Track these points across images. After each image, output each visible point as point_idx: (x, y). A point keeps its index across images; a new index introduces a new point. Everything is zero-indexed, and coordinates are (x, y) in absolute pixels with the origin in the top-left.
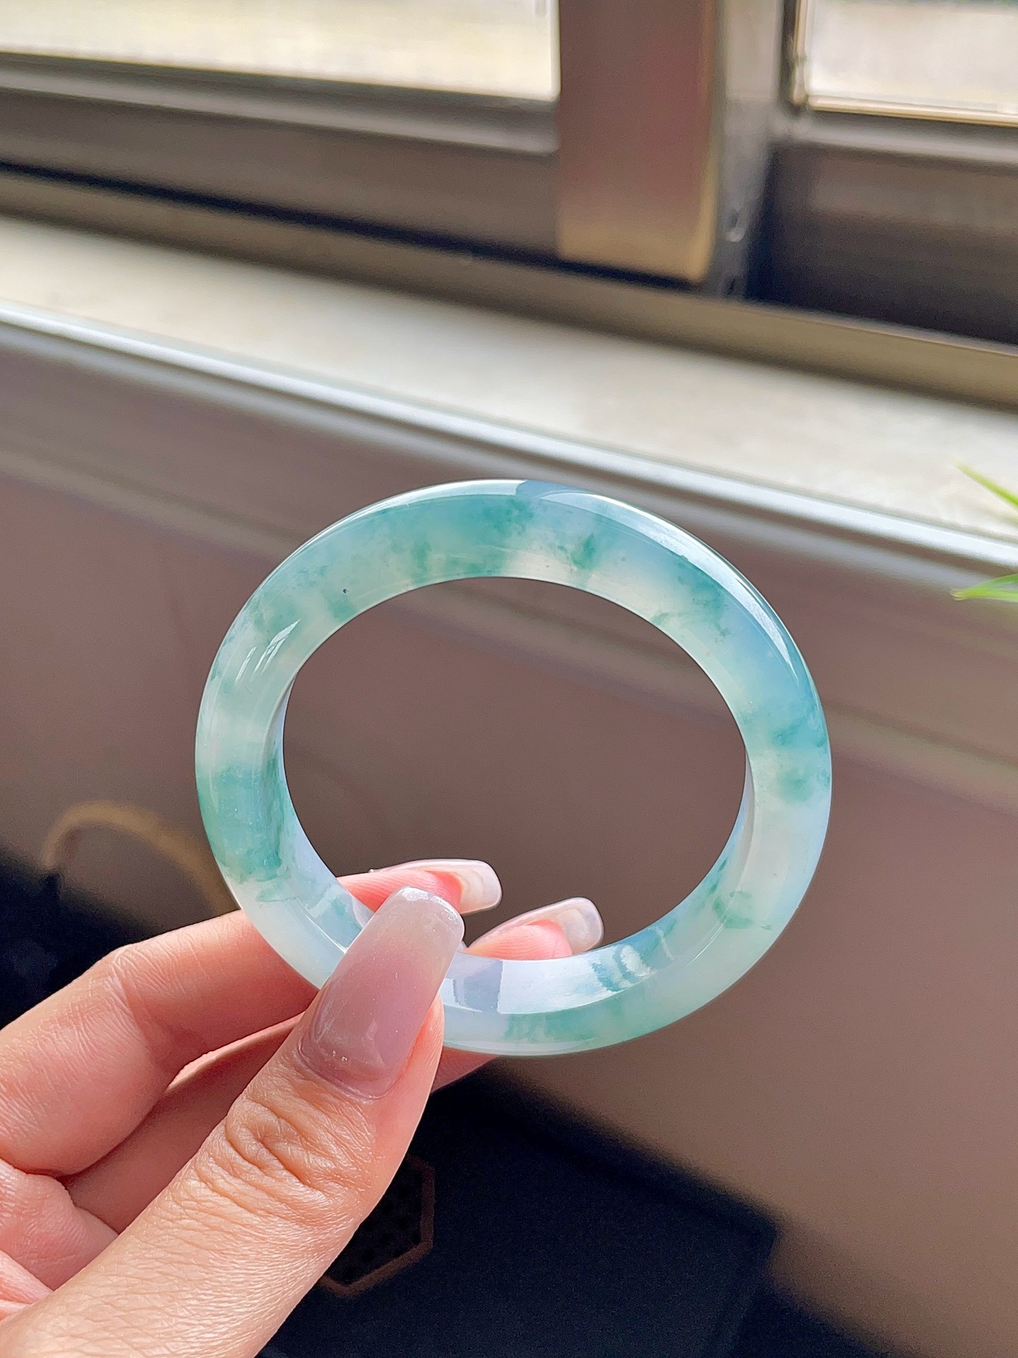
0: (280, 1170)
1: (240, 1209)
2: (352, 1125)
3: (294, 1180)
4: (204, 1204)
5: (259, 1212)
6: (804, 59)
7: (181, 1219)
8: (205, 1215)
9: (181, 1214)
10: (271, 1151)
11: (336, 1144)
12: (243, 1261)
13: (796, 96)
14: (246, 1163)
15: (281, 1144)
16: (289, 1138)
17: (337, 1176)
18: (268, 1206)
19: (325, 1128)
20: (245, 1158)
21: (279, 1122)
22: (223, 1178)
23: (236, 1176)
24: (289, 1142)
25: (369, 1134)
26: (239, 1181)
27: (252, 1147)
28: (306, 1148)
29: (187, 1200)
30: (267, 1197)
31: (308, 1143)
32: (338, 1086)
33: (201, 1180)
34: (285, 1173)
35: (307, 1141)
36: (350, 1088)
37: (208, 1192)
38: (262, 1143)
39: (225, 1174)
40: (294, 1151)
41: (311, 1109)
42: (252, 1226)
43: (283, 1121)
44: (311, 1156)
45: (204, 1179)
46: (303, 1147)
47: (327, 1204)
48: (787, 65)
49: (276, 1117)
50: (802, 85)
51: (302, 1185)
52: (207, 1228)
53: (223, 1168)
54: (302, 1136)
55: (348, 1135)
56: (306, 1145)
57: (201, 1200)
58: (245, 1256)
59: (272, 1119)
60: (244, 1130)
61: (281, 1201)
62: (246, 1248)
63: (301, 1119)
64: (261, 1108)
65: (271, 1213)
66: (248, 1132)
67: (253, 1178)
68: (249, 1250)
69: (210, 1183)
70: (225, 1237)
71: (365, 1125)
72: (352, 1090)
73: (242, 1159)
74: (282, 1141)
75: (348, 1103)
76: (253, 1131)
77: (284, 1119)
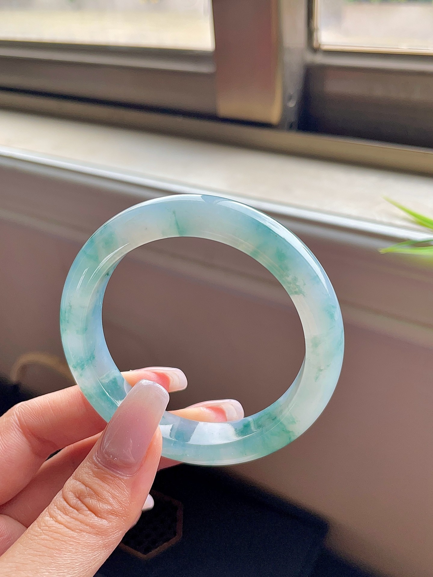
0: (86, 510)
1: (68, 530)
2: (119, 489)
3: (93, 515)
4: (51, 528)
5: (77, 531)
6: (317, 29)
7: (41, 535)
8: (52, 533)
9: (41, 533)
10: (83, 502)
11: (112, 497)
12: (70, 554)
13: (315, 44)
14: (71, 508)
15: (87, 499)
16: (90, 496)
17: (112, 513)
18: (81, 528)
19: (107, 491)
20: (71, 506)
21: (86, 489)
22: (60, 515)
23: (66, 514)
24: (91, 498)
25: (127, 492)
26: (68, 517)
27: (74, 500)
28: (99, 500)
29: (43, 526)
30: (80, 524)
31: (99, 498)
32: (113, 471)
33: (51, 517)
34: (89, 512)
35: (99, 497)
36: (118, 472)
37: (53, 522)
38: (79, 499)
39: (61, 514)
40: (92, 502)
41: (100, 482)
42: (73, 537)
43: (88, 488)
44: (101, 504)
45: (52, 517)
46: (97, 499)
47: (108, 525)
48: (310, 32)
49: (85, 486)
50: (317, 41)
51: (96, 517)
52: (53, 539)
53: (60, 511)
54: (97, 494)
55: (118, 493)
56: (98, 498)
57: (50, 527)
58: (70, 551)
59: (83, 487)
60: (70, 493)
61: (87, 525)
62: (71, 547)
63: (96, 487)
64: (78, 483)
65: (82, 531)
66: (72, 494)
67: (74, 515)
68: (72, 548)
69: (55, 518)
70: (61, 543)
71: (126, 488)
72: (119, 473)
73: (69, 506)
74: (88, 498)
75: (117, 479)
76: (75, 493)
77: (88, 487)
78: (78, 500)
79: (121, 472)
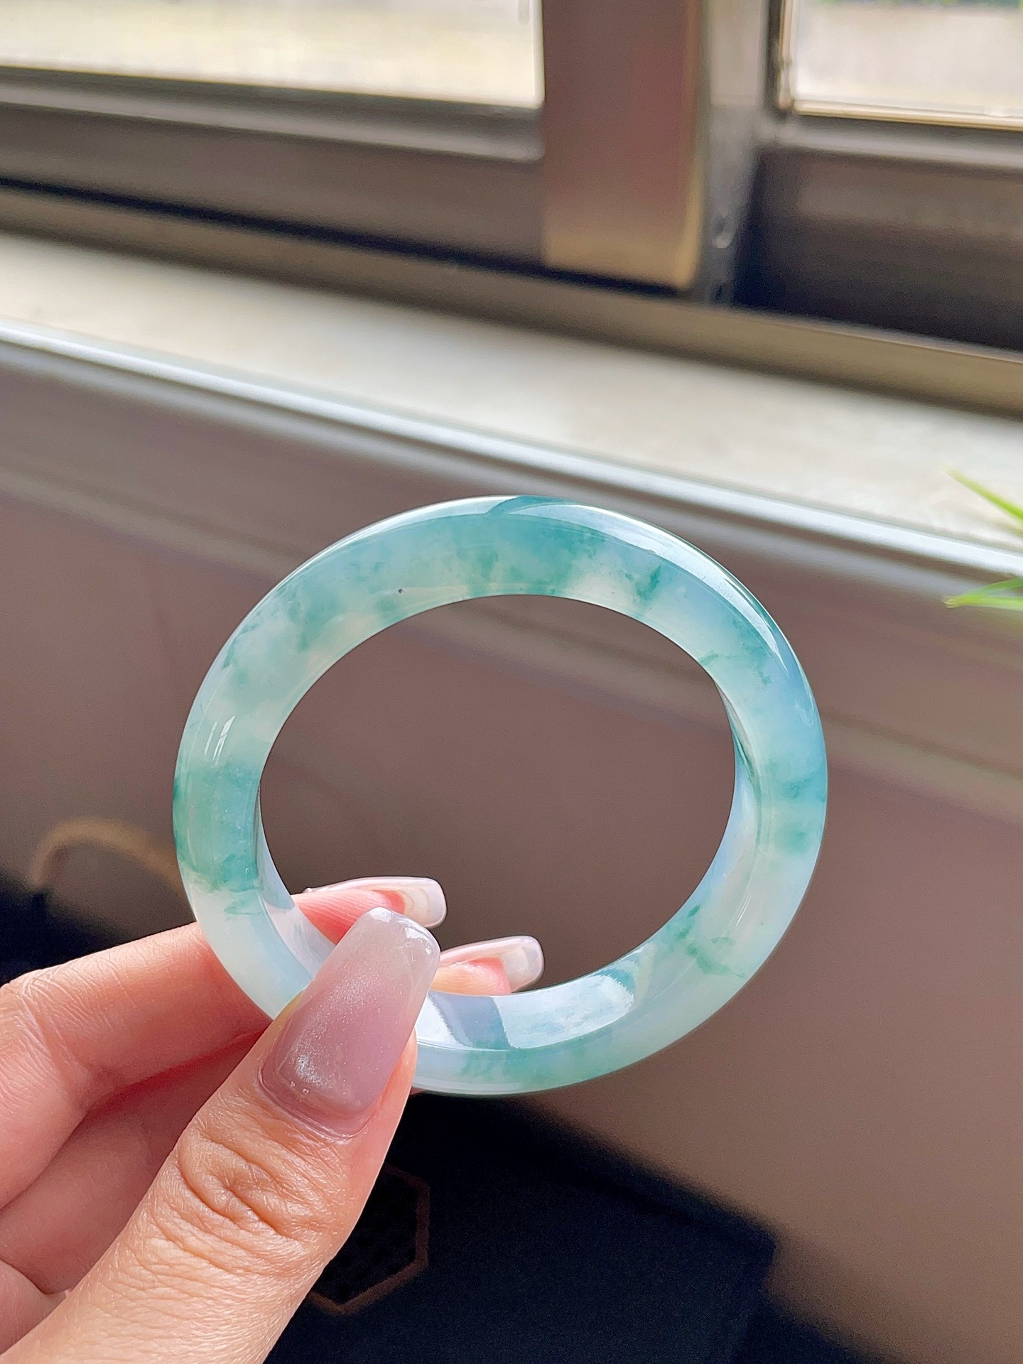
0: (255, 1222)
3: (272, 1232)
4: (177, 1267)
5: (239, 1271)
10: (243, 1200)
11: (313, 1189)
12: (227, 1326)
14: (216, 1216)
15: (254, 1193)
16: (261, 1184)
17: (313, 1223)
18: (247, 1264)
19: (301, 1173)
20: (214, 1210)
21: (250, 1167)
22: (194, 1235)
23: (207, 1231)
24: (263, 1190)
26: (212, 1238)
27: (222, 1197)
28: (283, 1196)
29: (156, 1263)
30: (245, 1254)
31: (284, 1190)
32: (311, 1125)
33: (168, 1239)
34: (262, 1225)
35: (283, 1187)
36: (323, 1127)
38: (231, 1191)
39: (195, 1230)
40: (270, 1201)
42: (233, 1288)
43: (254, 1167)
44: (289, 1205)
45: (172, 1238)
46: (279, 1194)
47: (302, 1253)
49: (246, 1163)
51: (279, 1237)
53: (192, 1224)
54: (276, 1181)
56: (282, 1192)
58: (227, 1322)
59: (242, 1165)
61: (259, 1256)
62: (228, 1312)
63: (276, 1164)
65: (249, 1271)
66: (216, 1180)
67: (229, 1233)
68: (231, 1314)
69: (180, 1241)
72: (326, 1129)
73: (211, 1211)
74: (255, 1189)
75: (322, 1143)
76: (221, 1178)
77: (255, 1163)
78: (232, 1194)
79: (330, 1128)
